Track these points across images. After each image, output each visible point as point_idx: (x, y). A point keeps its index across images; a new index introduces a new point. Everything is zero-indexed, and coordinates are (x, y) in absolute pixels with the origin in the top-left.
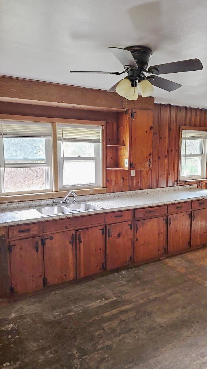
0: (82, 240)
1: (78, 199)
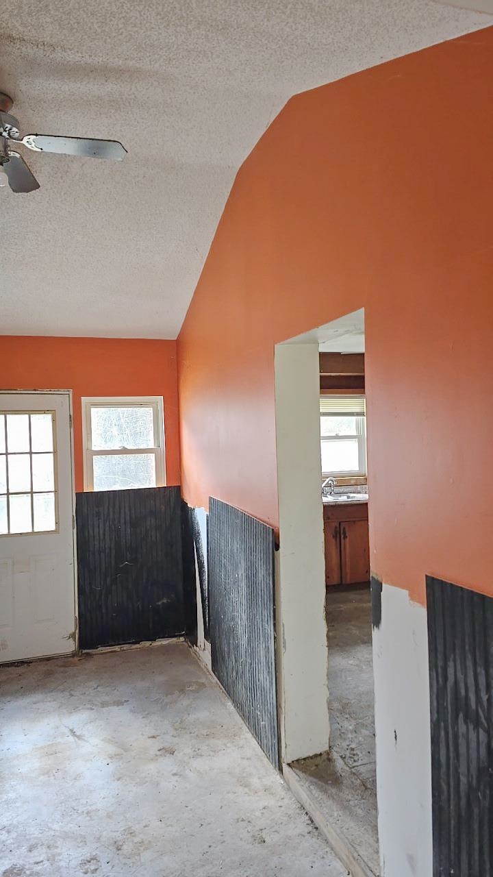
0: (347, 535)
1: (337, 490)
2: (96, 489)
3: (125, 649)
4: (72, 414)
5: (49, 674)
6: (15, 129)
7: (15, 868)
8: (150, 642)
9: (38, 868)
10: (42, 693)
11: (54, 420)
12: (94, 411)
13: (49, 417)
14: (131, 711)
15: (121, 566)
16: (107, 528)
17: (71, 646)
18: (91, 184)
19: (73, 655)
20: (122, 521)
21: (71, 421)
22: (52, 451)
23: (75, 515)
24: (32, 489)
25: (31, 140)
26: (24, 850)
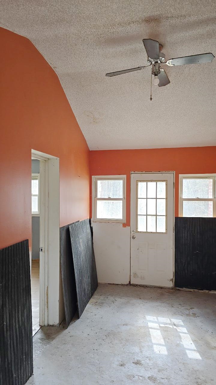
2: (184, 216)
3: (196, 291)
4: (174, 182)
5: (162, 294)
6: (163, 59)
7: (153, 377)
8: (208, 291)
9: (163, 381)
10: (160, 302)
11: (166, 185)
12: (184, 180)
13: (164, 183)
14: (201, 321)
15: (195, 252)
16: (189, 234)
17: (171, 285)
18: (193, 76)
19: (172, 289)
20: (196, 232)
21: (174, 185)
22: (165, 198)
23: (174, 226)
24: (156, 214)
25: (170, 62)
26: (156, 370)
